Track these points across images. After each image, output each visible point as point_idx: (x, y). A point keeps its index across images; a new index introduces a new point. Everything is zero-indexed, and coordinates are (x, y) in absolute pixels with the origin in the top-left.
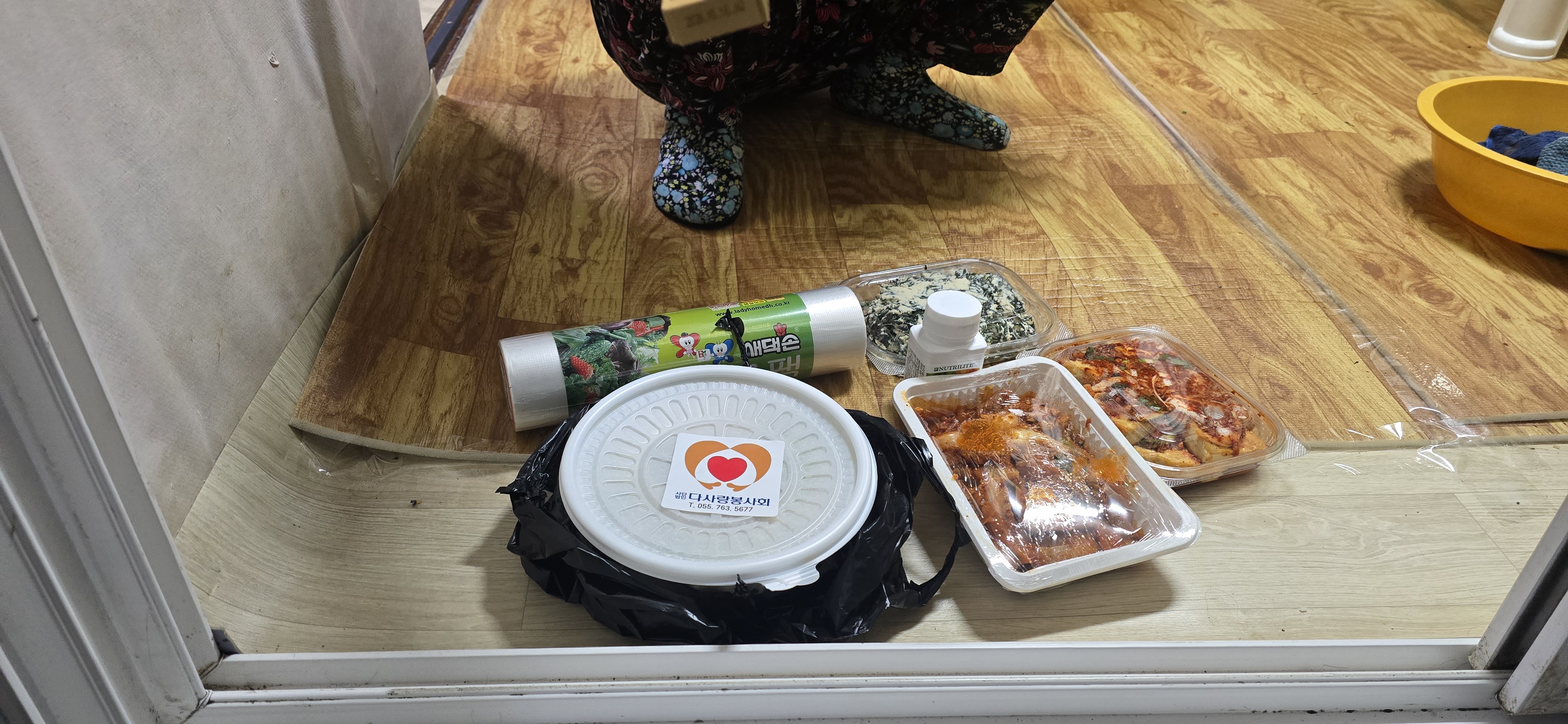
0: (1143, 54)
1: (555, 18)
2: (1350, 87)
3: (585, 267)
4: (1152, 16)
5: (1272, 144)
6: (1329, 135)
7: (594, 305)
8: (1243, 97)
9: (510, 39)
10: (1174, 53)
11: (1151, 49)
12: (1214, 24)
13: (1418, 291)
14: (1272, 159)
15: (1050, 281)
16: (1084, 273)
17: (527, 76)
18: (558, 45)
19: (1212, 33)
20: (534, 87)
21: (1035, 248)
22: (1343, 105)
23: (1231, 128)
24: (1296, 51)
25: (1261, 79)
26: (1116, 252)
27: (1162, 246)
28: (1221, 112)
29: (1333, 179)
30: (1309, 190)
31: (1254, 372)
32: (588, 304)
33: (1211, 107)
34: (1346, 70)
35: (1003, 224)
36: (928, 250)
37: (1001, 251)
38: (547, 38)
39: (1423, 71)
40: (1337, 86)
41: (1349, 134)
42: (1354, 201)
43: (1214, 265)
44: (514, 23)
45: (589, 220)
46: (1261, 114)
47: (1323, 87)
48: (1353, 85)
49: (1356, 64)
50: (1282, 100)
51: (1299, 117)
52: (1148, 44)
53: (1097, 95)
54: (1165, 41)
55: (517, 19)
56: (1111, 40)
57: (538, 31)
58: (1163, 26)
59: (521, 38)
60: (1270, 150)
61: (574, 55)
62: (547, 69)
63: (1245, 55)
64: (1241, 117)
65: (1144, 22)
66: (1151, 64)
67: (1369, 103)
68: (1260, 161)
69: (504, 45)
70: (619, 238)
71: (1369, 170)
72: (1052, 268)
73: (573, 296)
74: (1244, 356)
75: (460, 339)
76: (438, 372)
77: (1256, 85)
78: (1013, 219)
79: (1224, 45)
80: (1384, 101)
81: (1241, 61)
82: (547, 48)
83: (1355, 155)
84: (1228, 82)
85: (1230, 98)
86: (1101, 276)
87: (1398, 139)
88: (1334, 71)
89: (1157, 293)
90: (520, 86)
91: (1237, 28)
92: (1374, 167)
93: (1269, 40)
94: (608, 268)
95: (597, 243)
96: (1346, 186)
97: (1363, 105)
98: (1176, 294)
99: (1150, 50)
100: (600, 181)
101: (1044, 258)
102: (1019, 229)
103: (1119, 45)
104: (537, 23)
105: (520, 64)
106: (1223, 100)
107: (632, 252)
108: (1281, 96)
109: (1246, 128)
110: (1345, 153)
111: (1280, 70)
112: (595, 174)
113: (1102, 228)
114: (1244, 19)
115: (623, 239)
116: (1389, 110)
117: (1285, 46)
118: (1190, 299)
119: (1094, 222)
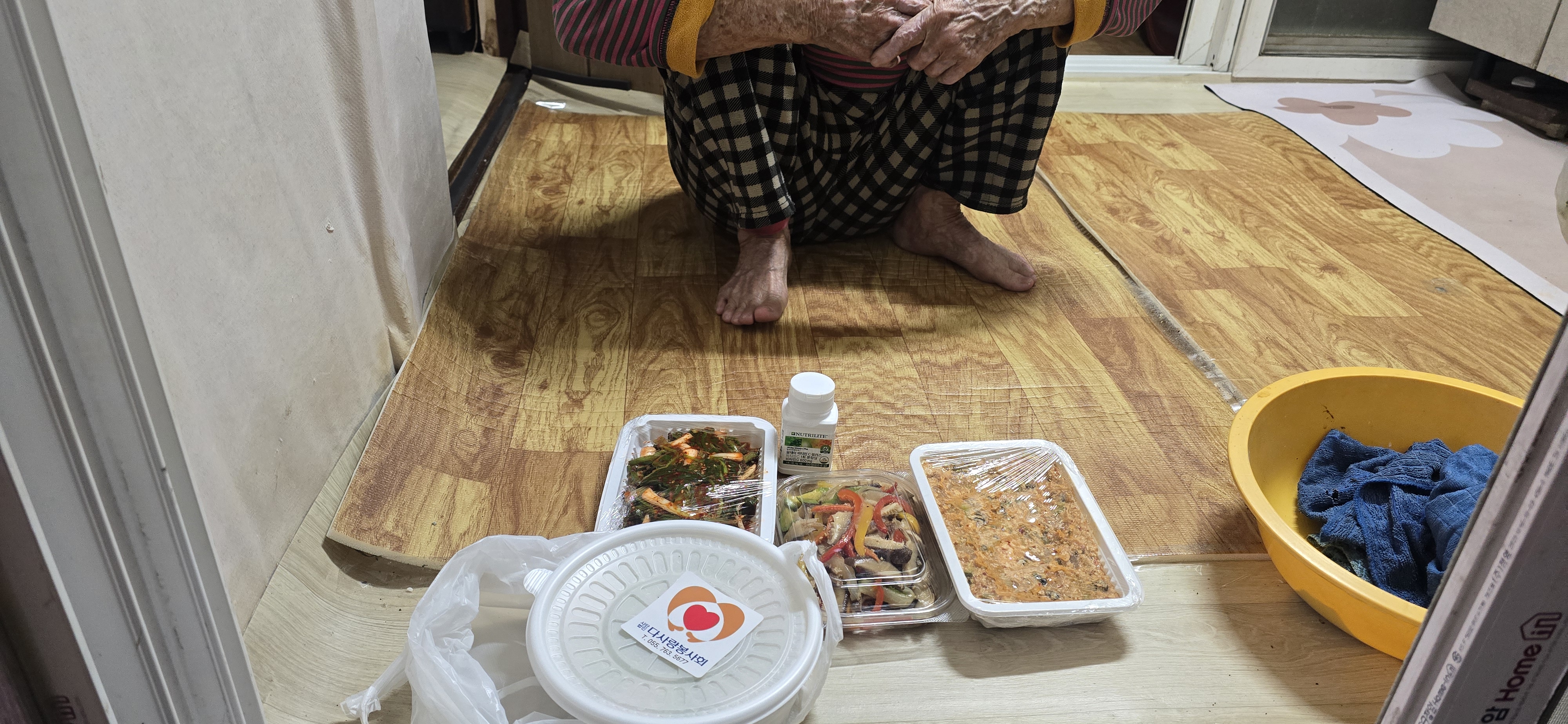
0: (1097, 193)
1: (562, 162)
2: (1286, 226)
3: (589, 397)
4: (1107, 159)
5: (1210, 278)
6: (1263, 270)
7: (597, 434)
8: (1186, 235)
9: (520, 183)
10: (1125, 193)
11: (1105, 188)
12: (1163, 164)
14: (1210, 291)
15: (1013, 408)
16: (1043, 401)
17: (536, 219)
18: (565, 188)
19: (1161, 172)
20: (542, 229)
21: (999, 377)
22: (1277, 244)
23: (1174, 262)
24: (1237, 191)
25: (1203, 218)
26: (1073, 381)
27: (1114, 377)
28: (1165, 247)
29: (1264, 309)
30: (1242, 318)
31: (1195, 492)
32: (592, 432)
33: (1156, 242)
34: (1284, 210)
35: (970, 355)
36: (901, 378)
37: (968, 380)
38: (555, 182)
39: (1354, 210)
40: (1273, 225)
41: (1281, 270)
42: (1282, 328)
43: (1160, 392)
44: (525, 169)
45: (593, 354)
46: (1202, 251)
47: (1261, 227)
48: (1288, 224)
49: (1292, 203)
50: (1221, 239)
51: (1236, 254)
52: (1102, 185)
53: (1058, 233)
54: (1117, 182)
55: (528, 164)
56: (1068, 181)
57: (546, 175)
58: (1116, 169)
59: (531, 182)
60: (1207, 283)
61: (579, 197)
62: (555, 211)
63: (1191, 194)
64: (1183, 253)
65: (1099, 165)
66: (1104, 203)
67: (1303, 241)
68: (1198, 292)
69: (515, 189)
70: (621, 370)
71: (1298, 301)
72: (1015, 396)
73: (578, 426)
74: (1187, 478)
75: (476, 468)
76: (457, 497)
77: (1198, 224)
78: (980, 350)
79: (1172, 184)
80: (1317, 238)
81: (1187, 200)
82: (555, 191)
83: (1286, 288)
84: (1174, 222)
85: (1174, 236)
86: (1058, 402)
87: (1326, 274)
88: (1271, 209)
89: (1110, 418)
90: (530, 228)
91: (1184, 168)
92: (1302, 298)
93: (1213, 181)
94: (610, 397)
95: (601, 374)
96: (1275, 314)
97: (1296, 243)
98: (1126, 419)
99: (1104, 190)
100: (602, 317)
101: (1007, 387)
102: (985, 360)
103: (1075, 186)
104: (546, 167)
105: (529, 208)
106: (1167, 237)
107: (632, 383)
108: (1221, 235)
109: (1187, 263)
110: (1276, 285)
111: (1222, 210)
112: (599, 311)
113: (1061, 358)
114: (1191, 161)
115: (624, 371)
116: (1320, 247)
117: (1229, 186)
118: (1139, 424)
119: (1054, 353)
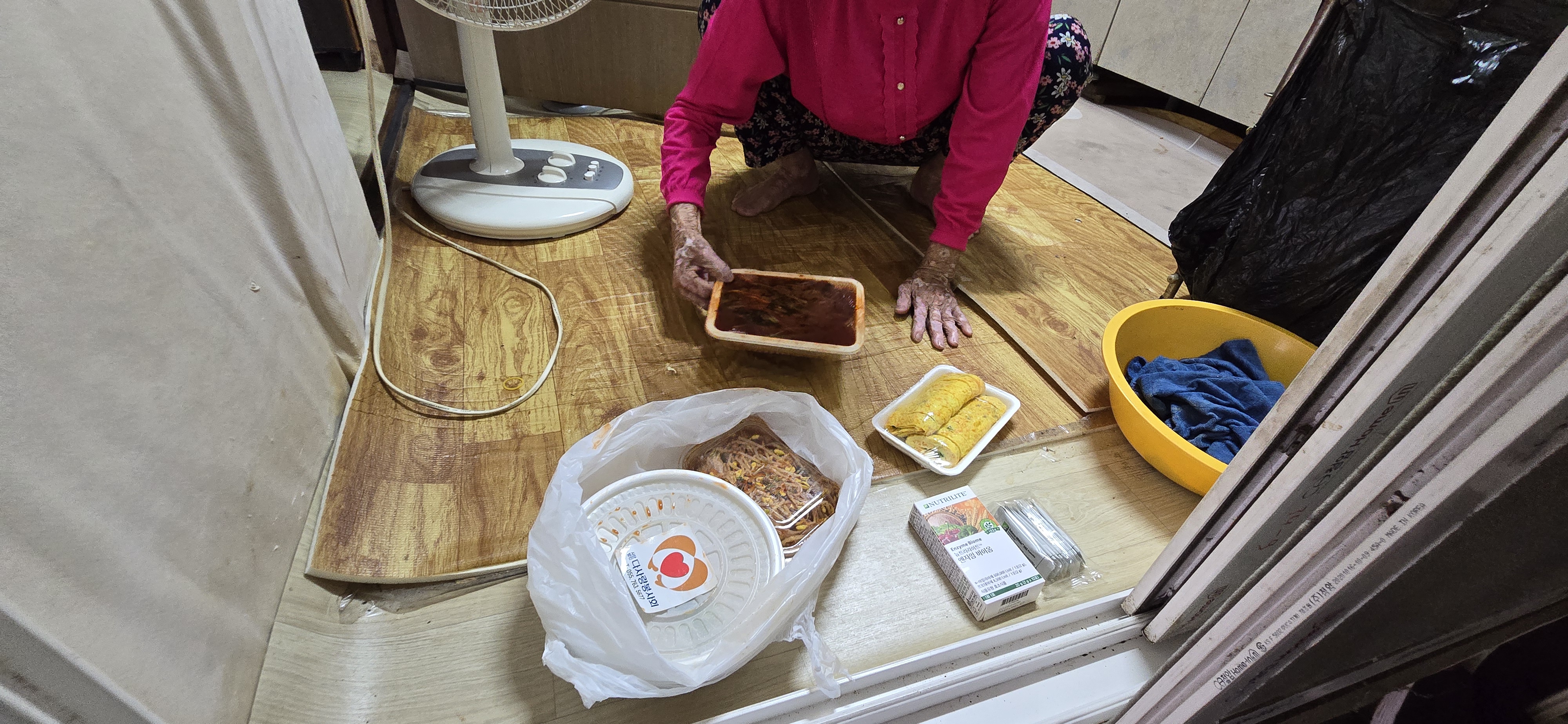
3: (523, 381)
13: (1049, 323)
45: (517, 340)
73: (519, 411)
75: (437, 470)
76: (425, 503)
95: (527, 359)
112: (513, 298)
